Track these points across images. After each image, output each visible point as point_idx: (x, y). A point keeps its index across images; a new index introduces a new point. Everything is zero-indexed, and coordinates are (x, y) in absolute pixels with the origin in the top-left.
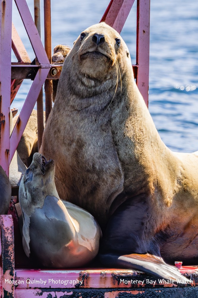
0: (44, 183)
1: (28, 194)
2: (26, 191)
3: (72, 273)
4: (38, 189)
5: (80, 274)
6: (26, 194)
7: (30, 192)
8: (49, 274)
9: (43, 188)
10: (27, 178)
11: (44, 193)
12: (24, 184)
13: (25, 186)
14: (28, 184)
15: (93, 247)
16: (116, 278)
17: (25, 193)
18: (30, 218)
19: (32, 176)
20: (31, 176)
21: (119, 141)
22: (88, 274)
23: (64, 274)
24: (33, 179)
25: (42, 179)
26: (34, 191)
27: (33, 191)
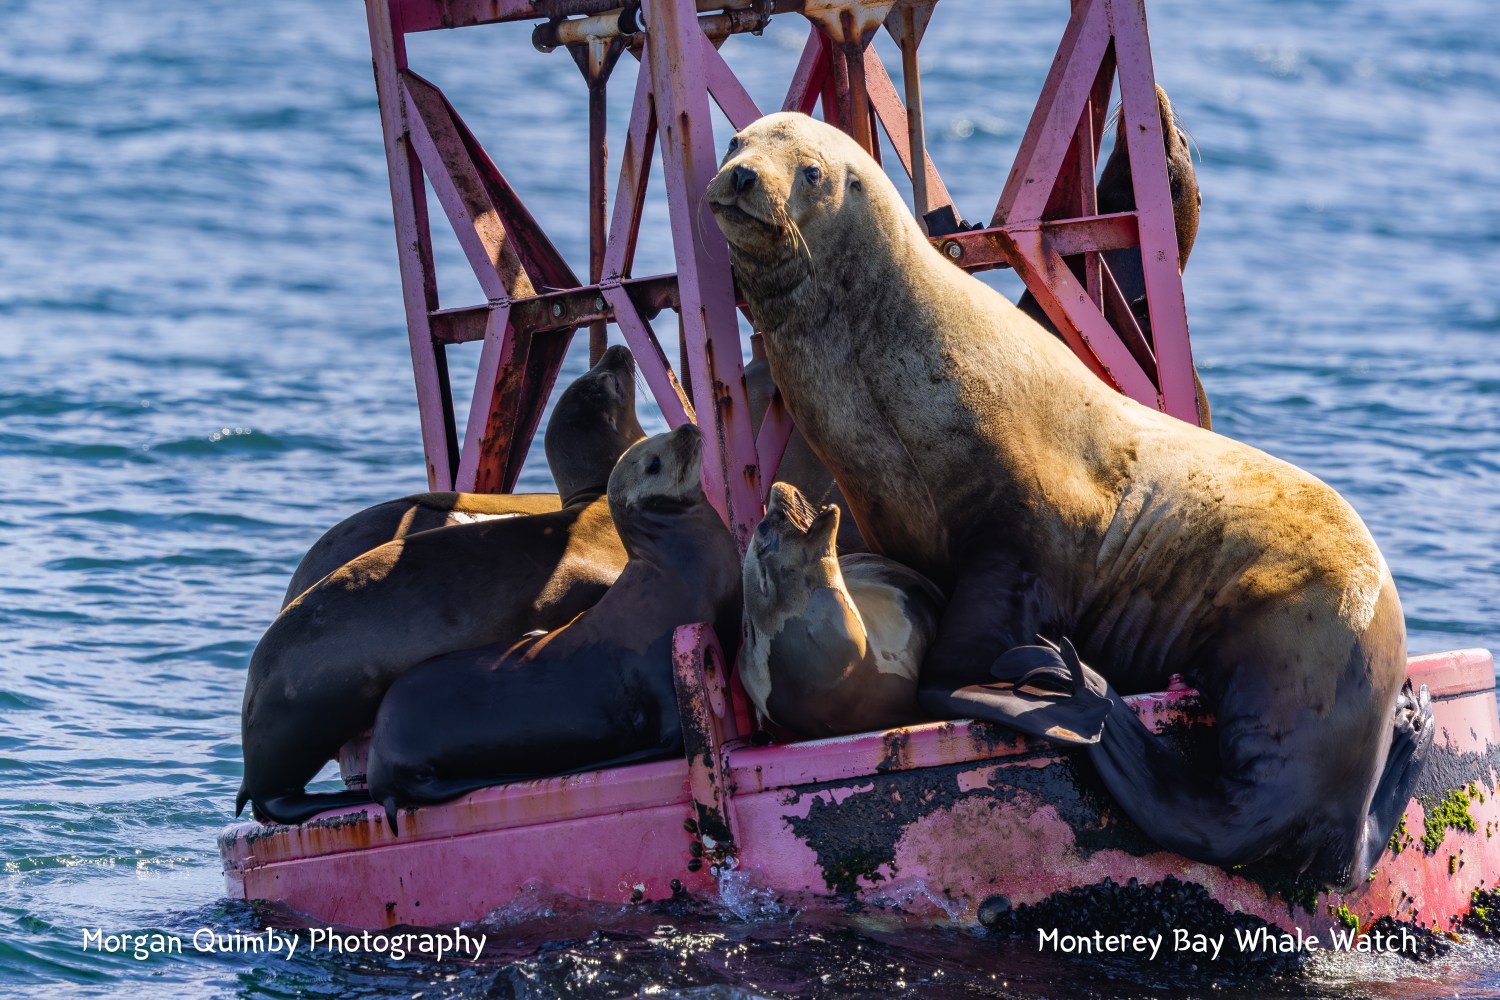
0: (810, 558)
1: (770, 583)
2: (764, 575)
3: (865, 739)
4: (793, 571)
5: (886, 739)
6: (765, 583)
7: (775, 578)
8: (808, 748)
9: (806, 570)
10: (764, 545)
11: (809, 581)
12: (757, 560)
13: (761, 564)
14: (769, 558)
15: (911, 667)
16: (981, 736)
17: (762, 581)
18: (771, 641)
19: (778, 540)
20: (774, 539)
21: (887, 398)
22: (907, 735)
23: (846, 744)
24: (781, 548)
25: (804, 549)
26: (784, 577)
27: (780, 577)
